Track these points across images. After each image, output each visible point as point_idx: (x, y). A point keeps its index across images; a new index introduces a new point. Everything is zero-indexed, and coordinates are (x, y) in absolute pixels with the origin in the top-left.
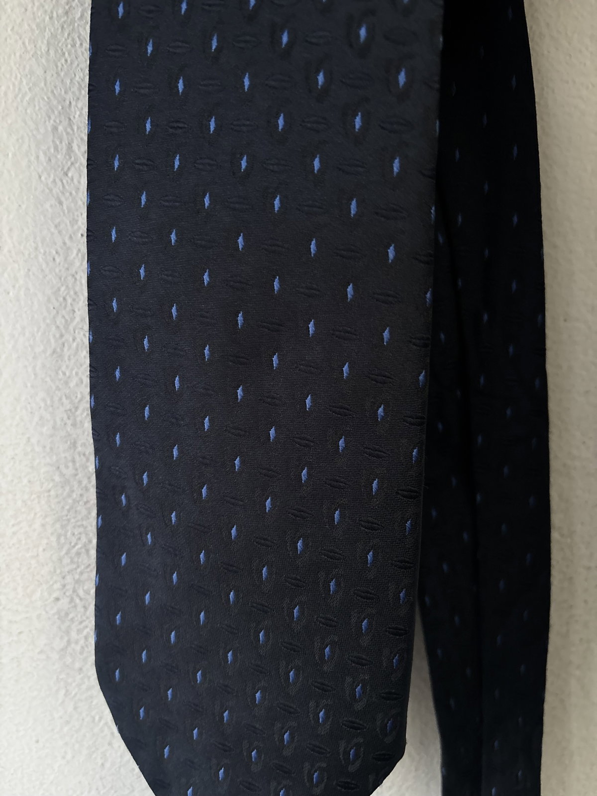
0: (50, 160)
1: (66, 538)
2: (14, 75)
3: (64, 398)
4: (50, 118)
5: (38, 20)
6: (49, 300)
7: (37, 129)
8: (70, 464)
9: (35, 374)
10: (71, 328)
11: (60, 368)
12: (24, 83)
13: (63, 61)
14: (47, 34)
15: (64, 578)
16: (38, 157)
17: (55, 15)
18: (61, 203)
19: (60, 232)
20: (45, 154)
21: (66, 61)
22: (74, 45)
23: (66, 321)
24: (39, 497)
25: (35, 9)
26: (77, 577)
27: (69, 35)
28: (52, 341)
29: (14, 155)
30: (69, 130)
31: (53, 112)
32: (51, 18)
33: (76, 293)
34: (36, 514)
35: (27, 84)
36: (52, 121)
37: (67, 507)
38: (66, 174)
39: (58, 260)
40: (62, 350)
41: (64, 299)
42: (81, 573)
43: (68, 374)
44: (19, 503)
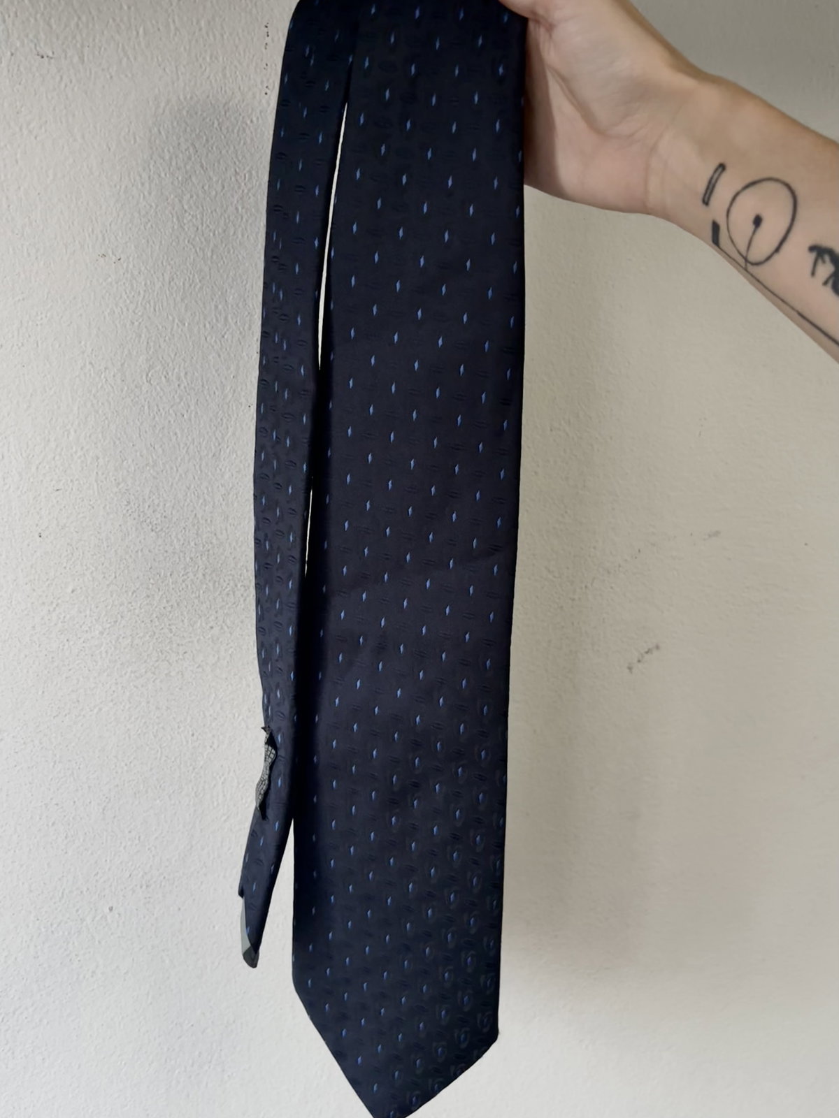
0: (213, 327)
1: (219, 584)
2: (189, 271)
3: (220, 487)
4: (213, 299)
5: (205, 235)
6: (211, 420)
7: (205, 307)
8: (224, 532)
9: (201, 471)
10: (226, 439)
11: (218, 466)
12: (196, 276)
13: (222, 263)
14: (212, 245)
15: (216, 612)
16: (205, 326)
17: (216, 232)
18: (219, 356)
19: (219, 375)
20: (209, 323)
21: (224, 263)
22: (229, 252)
23: (222, 434)
24: (201, 555)
25: (204, 228)
26: (225, 612)
27: (226, 246)
28: (213, 448)
29: (189, 324)
30: (226, 307)
31: (215, 296)
32: (214, 234)
33: (229, 415)
34: (198, 567)
35: (198, 277)
36: (214, 302)
37: (221, 562)
38: (223, 337)
39: (217, 393)
40: (220, 454)
41: (221, 420)
42: (229, 608)
43: (223, 470)
44: (188, 559)
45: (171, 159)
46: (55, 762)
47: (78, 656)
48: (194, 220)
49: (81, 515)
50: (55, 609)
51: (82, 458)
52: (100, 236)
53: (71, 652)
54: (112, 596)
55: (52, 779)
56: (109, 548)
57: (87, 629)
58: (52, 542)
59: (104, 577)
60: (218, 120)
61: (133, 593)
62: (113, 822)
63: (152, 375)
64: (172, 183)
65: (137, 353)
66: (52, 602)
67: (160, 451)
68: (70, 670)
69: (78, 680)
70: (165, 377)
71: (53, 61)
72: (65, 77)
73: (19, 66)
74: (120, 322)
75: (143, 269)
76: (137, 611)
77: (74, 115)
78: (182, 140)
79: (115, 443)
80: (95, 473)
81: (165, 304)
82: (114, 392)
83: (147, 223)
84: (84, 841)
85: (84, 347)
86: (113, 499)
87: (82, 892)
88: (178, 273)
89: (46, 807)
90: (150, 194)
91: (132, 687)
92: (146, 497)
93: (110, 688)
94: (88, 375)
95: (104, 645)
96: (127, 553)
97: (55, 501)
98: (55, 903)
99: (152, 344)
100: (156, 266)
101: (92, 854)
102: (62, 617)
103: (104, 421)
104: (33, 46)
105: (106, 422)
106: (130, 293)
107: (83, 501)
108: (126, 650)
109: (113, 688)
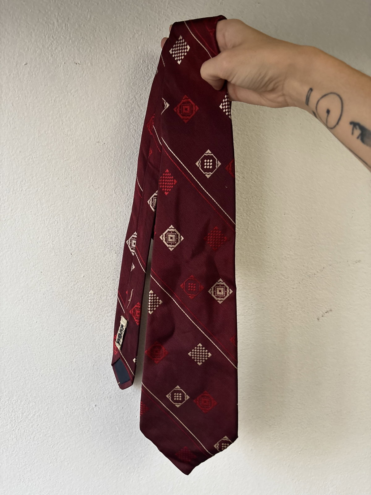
45: (126, 103)
46: (75, 345)
47: (85, 302)
48: (135, 127)
49: (88, 246)
50: (76, 283)
51: (89, 224)
52: (97, 135)
53: (82, 301)
54: (99, 279)
55: (74, 352)
56: (98, 260)
57: (89, 292)
58: (76, 257)
59: (96, 271)
60: (145, 87)
61: (107, 278)
62: (97, 371)
63: (117, 191)
64: (126, 113)
65: (111, 181)
66: (75, 281)
67: (119, 221)
68: (82, 308)
69: (85, 312)
70: (122, 191)
71: (80, 65)
72: (85, 72)
73: (67, 68)
74: (104, 169)
75: (114, 147)
76: (109, 286)
77: (88, 87)
78: (130, 95)
79: (101, 218)
80: (93, 230)
81: (122, 162)
82: (101, 197)
83: (116, 129)
84: (85, 377)
85: (90, 179)
86: (100, 240)
87: (84, 398)
88: (128, 149)
89: (71, 362)
90: (117, 117)
91: (106, 316)
92: (113, 240)
93: (97, 316)
94: (91, 190)
95: (95, 298)
96: (105, 262)
97: (77, 241)
98: (74, 401)
99: (117, 178)
100: (119, 146)
101: (89, 383)
102: (79, 287)
103: (97, 208)
104: (73, 59)
105: (98, 209)
106: (108, 157)
107: (88, 240)
108: (104, 301)
109: (99, 316)
